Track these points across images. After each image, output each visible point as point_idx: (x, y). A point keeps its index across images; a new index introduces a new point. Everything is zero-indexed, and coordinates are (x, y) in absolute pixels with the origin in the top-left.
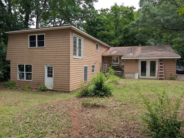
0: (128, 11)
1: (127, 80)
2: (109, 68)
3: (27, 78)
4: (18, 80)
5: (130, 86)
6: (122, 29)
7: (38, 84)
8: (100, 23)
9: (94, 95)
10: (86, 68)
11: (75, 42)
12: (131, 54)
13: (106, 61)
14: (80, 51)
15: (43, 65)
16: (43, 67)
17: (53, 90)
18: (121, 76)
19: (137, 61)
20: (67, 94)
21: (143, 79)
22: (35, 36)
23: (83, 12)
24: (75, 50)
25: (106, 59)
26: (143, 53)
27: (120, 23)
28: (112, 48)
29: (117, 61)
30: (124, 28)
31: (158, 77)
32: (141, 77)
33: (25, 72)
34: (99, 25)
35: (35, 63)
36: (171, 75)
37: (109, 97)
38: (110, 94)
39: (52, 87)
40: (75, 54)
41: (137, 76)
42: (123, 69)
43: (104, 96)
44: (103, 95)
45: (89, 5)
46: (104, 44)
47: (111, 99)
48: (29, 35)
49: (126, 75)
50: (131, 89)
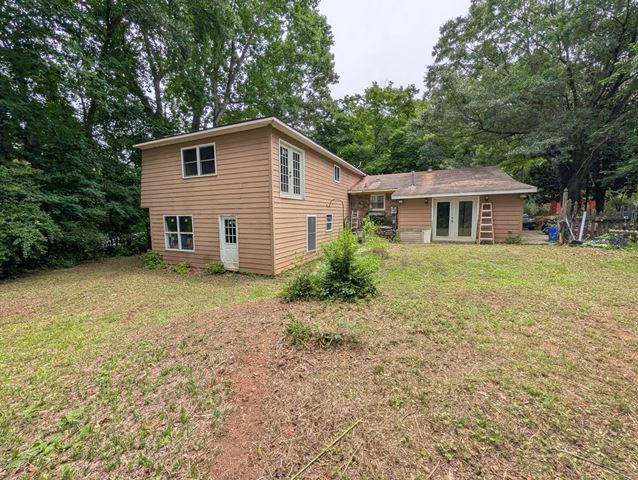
0: (403, 97)
1: (406, 246)
2: (364, 219)
3: (185, 246)
4: (167, 249)
5: (418, 263)
6: (391, 137)
7: (207, 259)
8: (343, 127)
9: (327, 295)
10: (312, 222)
11: (284, 161)
12: (413, 188)
13: (356, 206)
14: (297, 182)
15: (215, 216)
16: (215, 221)
17: (237, 273)
18: (392, 237)
19: (427, 201)
20: (267, 282)
21: (440, 242)
22: (195, 150)
23: (306, 106)
24: (284, 179)
25: (357, 201)
26: (440, 184)
27: (385, 125)
28: (368, 178)
29: (380, 205)
30: (394, 135)
31: (477, 237)
32: (436, 238)
33: (179, 233)
34: (340, 131)
35: (199, 212)
36: (510, 233)
37: (368, 301)
38: (373, 291)
39: (235, 265)
40: (285, 188)
41: (427, 236)
42: (394, 222)
43: (356, 298)
44: (353, 295)
45: (321, 92)
46: (352, 167)
47: (376, 307)
48: (182, 149)
49: (402, 235)
50: (423, 270)
